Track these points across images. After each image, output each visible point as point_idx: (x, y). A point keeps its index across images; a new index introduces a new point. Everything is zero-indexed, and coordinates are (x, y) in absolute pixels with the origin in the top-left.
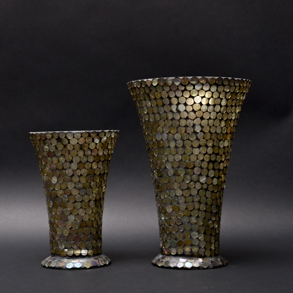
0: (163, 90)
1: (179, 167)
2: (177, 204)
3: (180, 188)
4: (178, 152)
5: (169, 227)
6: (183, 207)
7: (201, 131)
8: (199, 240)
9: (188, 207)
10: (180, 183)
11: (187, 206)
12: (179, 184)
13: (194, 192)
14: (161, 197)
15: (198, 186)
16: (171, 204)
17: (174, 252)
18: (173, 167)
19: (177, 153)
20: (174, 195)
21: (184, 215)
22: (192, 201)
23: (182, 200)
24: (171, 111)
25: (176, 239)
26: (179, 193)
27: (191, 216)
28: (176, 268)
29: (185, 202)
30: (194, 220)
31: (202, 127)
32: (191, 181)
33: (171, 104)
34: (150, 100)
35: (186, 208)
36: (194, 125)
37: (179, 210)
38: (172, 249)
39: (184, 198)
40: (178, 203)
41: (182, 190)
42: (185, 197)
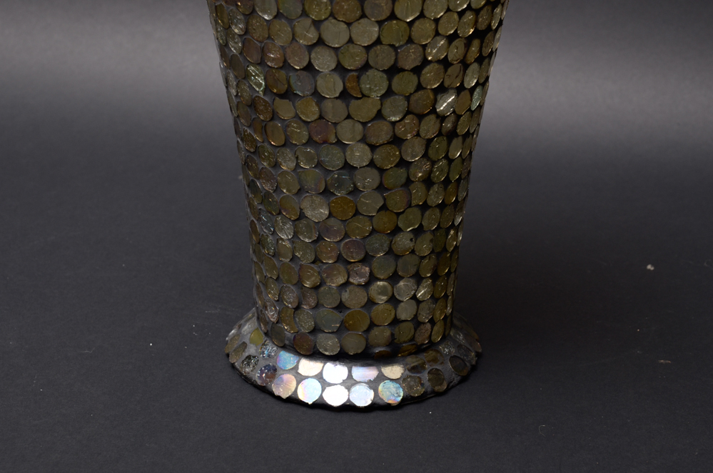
1: (366, 67)
2: (350, 193)
3: (363, 140)
4: (367, 12)
5: (312, 265)
6: (370, 203)
8: (418, 302)
9: (390, 204)
10: (364, 124)
11: (385, 199)
12: (359, 127)
13: (413, 153)
14: (276, 165)
15: (429, 128)
16: (326, 192)
18: (340, 69)
19: (363, 16)
20: (340, 163)
21: (373, 231)
22: (403, 180)
23: (369, 180)
25: (341, 307)
26: (359, 155)
27: (397, 230)
28: (348, 409)
29: (381, 188)
30: (403, 241)
32: (408, 112)
35: (384, 208)
37: (357, 213)
39: (375, 172)
40: (355, 191)
41: (373, 148)
42: (382, 171)
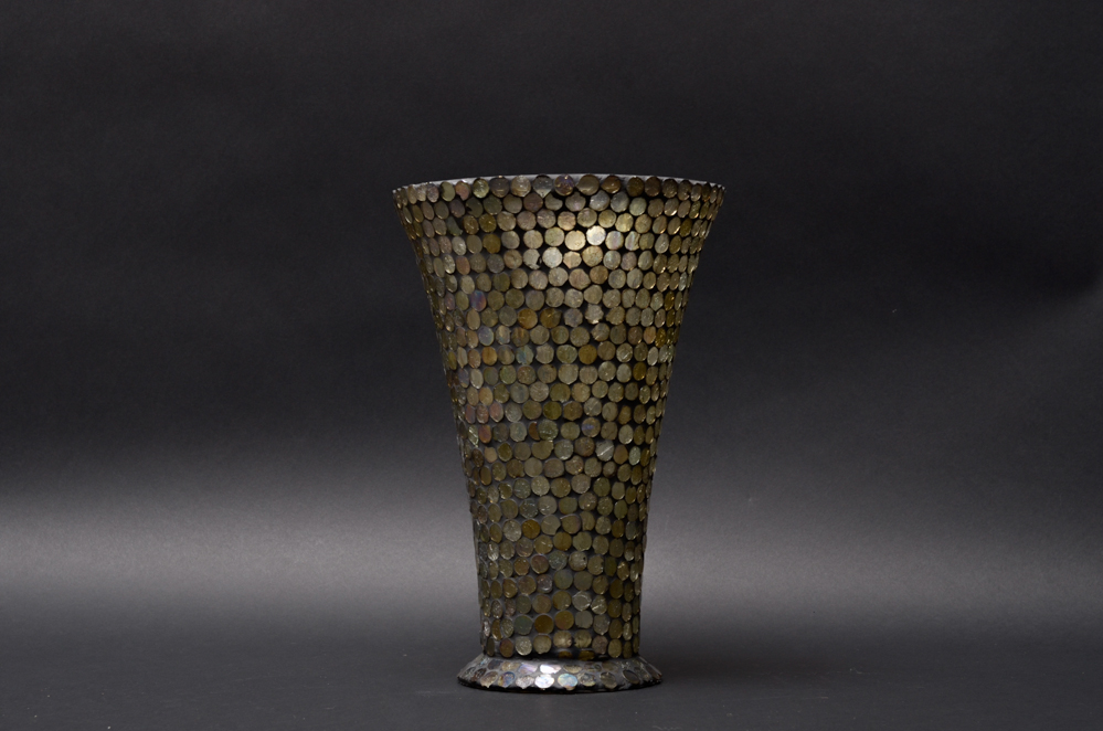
0: (504, 209)
1: (541, 417)
2: (535, 517)
3: (543, 474)
4: (540, 376)
5: (512, 579)
6: (551, 525)
7: (603, 321)
8: (594, 614)
9: (565, 526)
10: (543, 461)
11: (561, 522)
12: (540, 463)
13: (581, 486)
14: (487, 501)
15: (593, 468)
16: (519, 517)
17: (524, 646)
18: (524, 419)
19: (537, 380)
20: (527, 492)
21: (554, 548)
22: (575, 508)
23: (548, 506)
24: (524, 266)
25: (532, 612)
26: (541, 487)
27: (572, 549)
28: (533, 690)
29: (558, 512)
30: (578, 559)
31: (605, 309)
32: (574, 454)
33: (523, 248)
34: (465, 236)
35: (560, 529)
36: (584, 306)
37: (541, 533)
38: (519, 639)
39: (553, 500)
40: (539, 515)
41: (550, 480)
42: (557, 499)
